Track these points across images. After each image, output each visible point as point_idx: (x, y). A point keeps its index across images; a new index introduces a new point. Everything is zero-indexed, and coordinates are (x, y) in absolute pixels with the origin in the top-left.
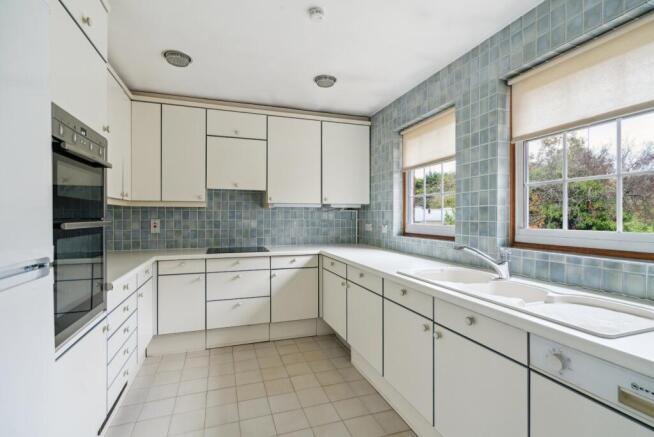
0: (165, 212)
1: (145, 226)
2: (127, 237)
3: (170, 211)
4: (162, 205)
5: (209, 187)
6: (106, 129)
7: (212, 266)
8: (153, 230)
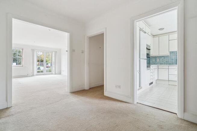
0: (160, 57)
1: (156, 60)
2: (152, 62)
3: (161, 57)
4: (159, 56)
5: (170, 51)
6: (150, 45)
7: (170, 67)
8: (157, 61)
